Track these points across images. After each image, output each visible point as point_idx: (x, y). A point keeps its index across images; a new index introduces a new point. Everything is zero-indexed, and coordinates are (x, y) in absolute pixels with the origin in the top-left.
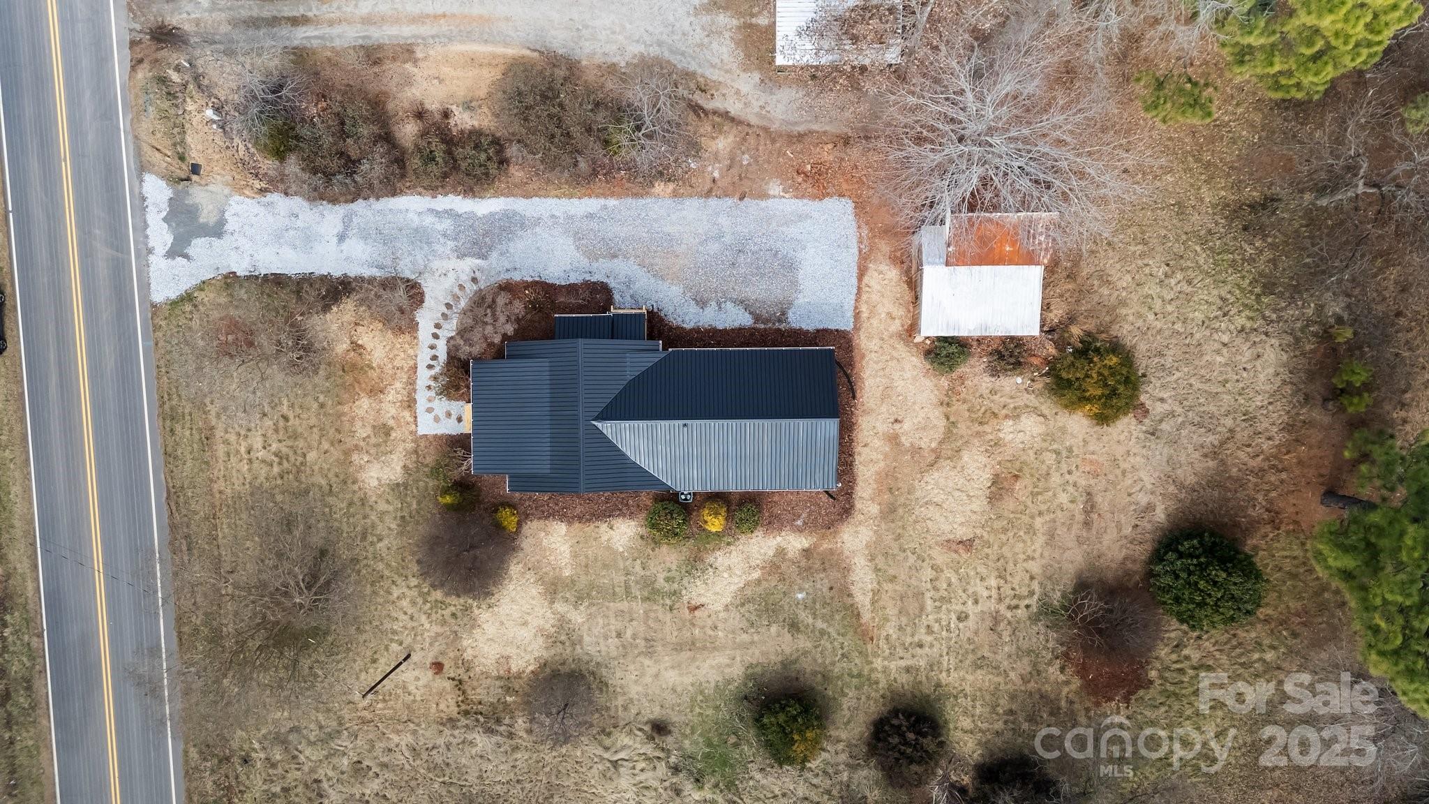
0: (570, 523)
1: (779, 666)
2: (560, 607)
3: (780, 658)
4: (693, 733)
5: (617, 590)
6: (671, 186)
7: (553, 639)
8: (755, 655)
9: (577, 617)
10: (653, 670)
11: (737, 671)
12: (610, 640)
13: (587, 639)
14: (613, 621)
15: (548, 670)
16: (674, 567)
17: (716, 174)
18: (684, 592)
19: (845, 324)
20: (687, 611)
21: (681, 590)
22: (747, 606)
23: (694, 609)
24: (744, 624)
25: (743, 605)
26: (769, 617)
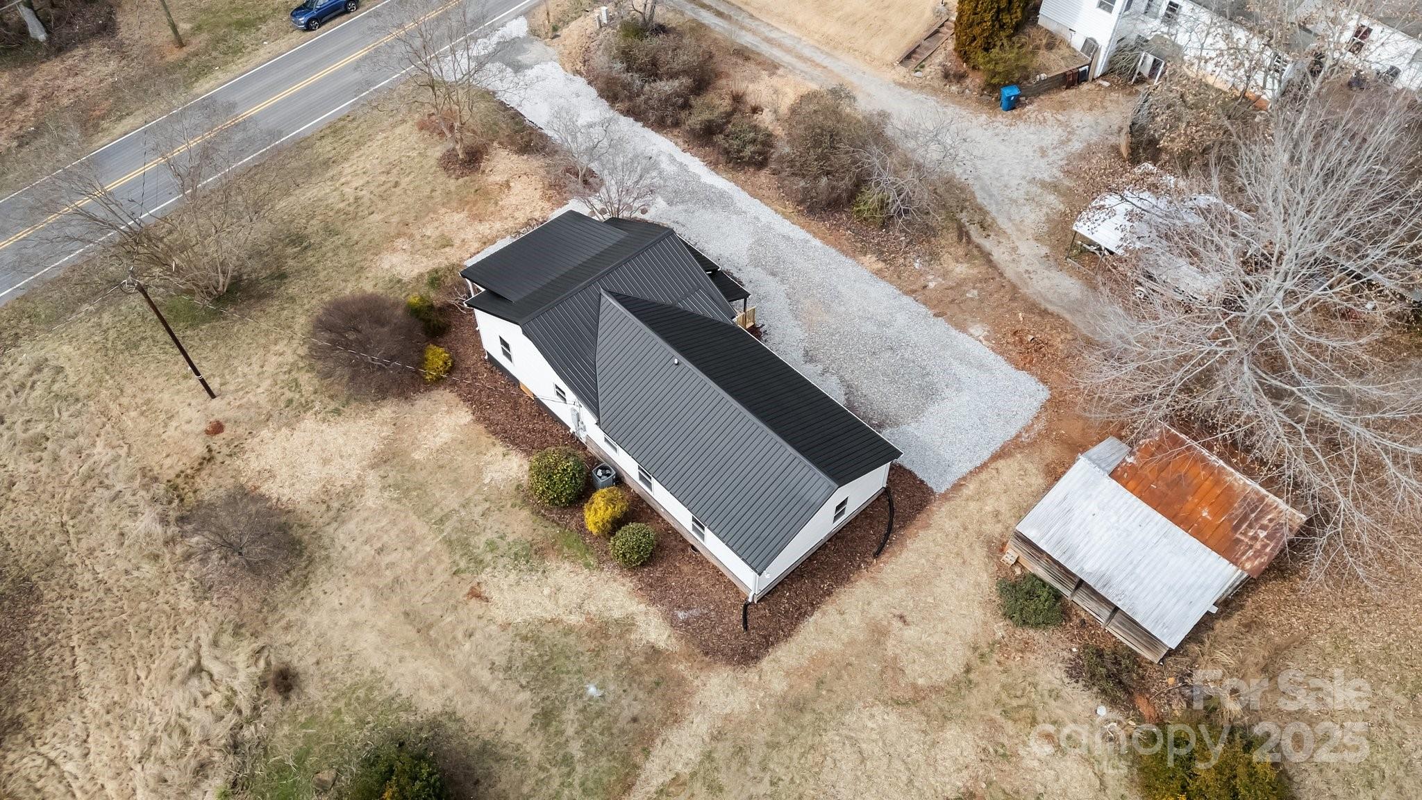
0: (478, 420)
1: (477, 745)
2: (372, 478)
3: (488, 737)
4: (304, 726)
5: (436, 510)
6: (881, 265)
7: (327, 498)
8: (469, 707)
9: (371, 499)
10: (359, 615)
11: (430, 705)
12: (367, 548)
13: (351, 526)
14: (393, 533)
15: (283, 519)
16: (510, 538)
17: (932, 285)
18: (488, 570)
19: (938, 483)
20: (467, 589)
21: (488, 566)
22: (527, 644)
23: (475, 594)
24: (501, 661)
25: (525, 639)
26: (535, 679)
